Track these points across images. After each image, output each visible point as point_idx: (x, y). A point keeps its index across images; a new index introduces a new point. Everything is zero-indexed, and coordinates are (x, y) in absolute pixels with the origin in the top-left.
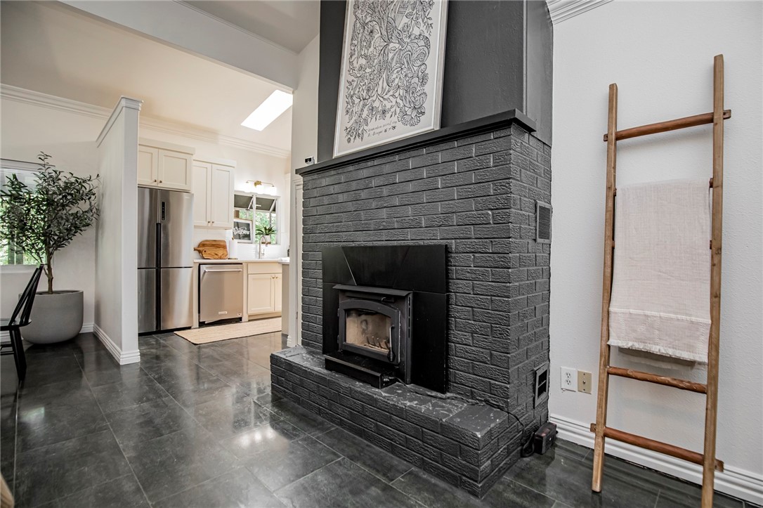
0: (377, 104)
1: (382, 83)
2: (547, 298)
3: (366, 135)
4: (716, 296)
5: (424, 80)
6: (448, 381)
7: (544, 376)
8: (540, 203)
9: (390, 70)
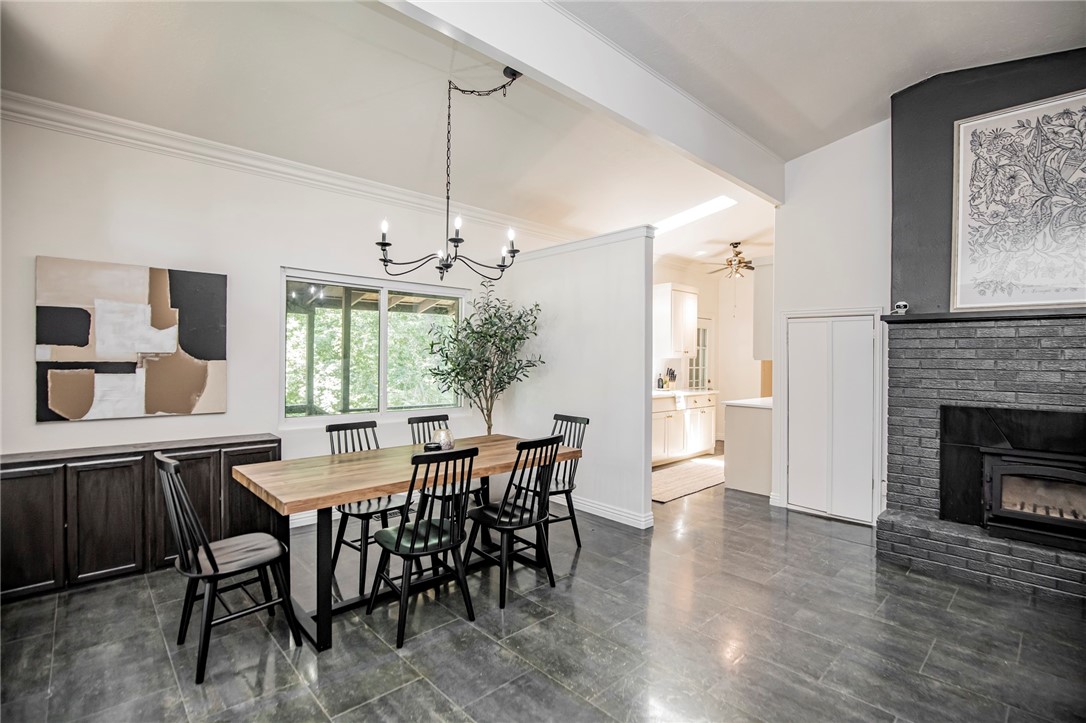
3: (1015, 291)
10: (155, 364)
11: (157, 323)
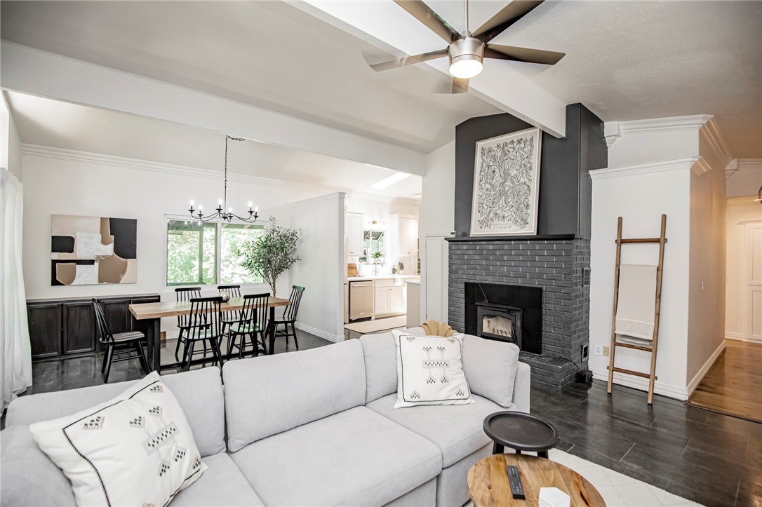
0: (499, 212)
1: (502, 202)
2: (588, 312)
3: (492, 227)
4: (658, 314)
5: (527, 207)
6: (541, 349)
7: (586, 349)
8: (585, 269)
9: (507, 196)
10: (103, 260)
11: (104, 242)
